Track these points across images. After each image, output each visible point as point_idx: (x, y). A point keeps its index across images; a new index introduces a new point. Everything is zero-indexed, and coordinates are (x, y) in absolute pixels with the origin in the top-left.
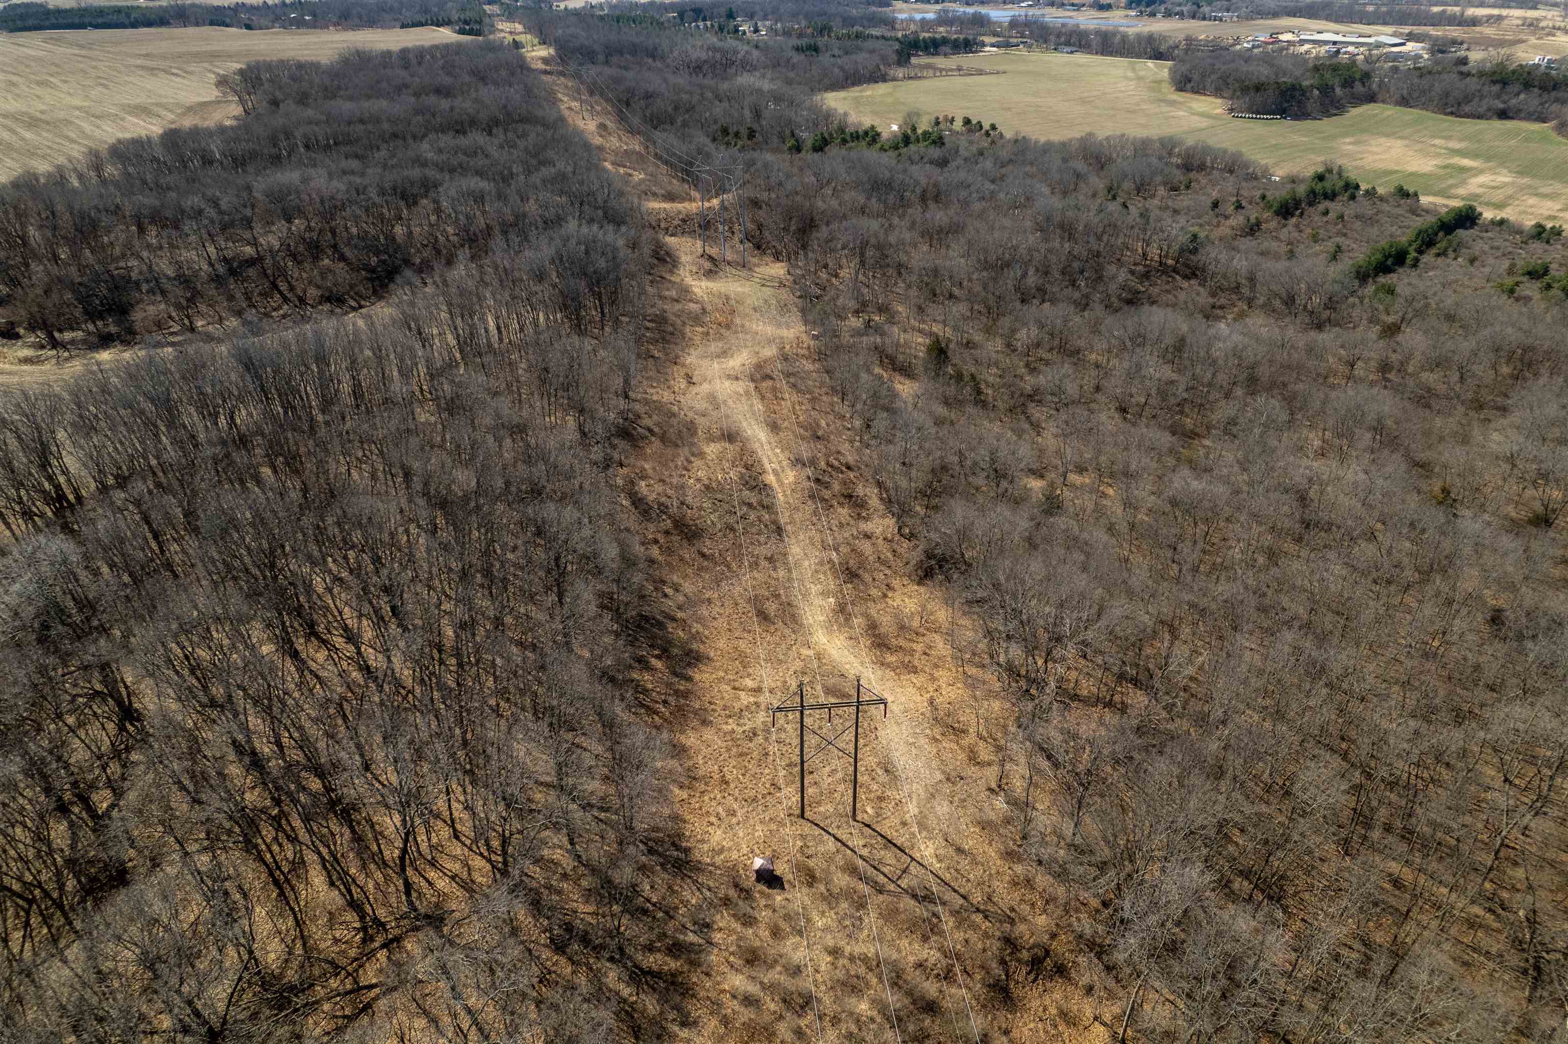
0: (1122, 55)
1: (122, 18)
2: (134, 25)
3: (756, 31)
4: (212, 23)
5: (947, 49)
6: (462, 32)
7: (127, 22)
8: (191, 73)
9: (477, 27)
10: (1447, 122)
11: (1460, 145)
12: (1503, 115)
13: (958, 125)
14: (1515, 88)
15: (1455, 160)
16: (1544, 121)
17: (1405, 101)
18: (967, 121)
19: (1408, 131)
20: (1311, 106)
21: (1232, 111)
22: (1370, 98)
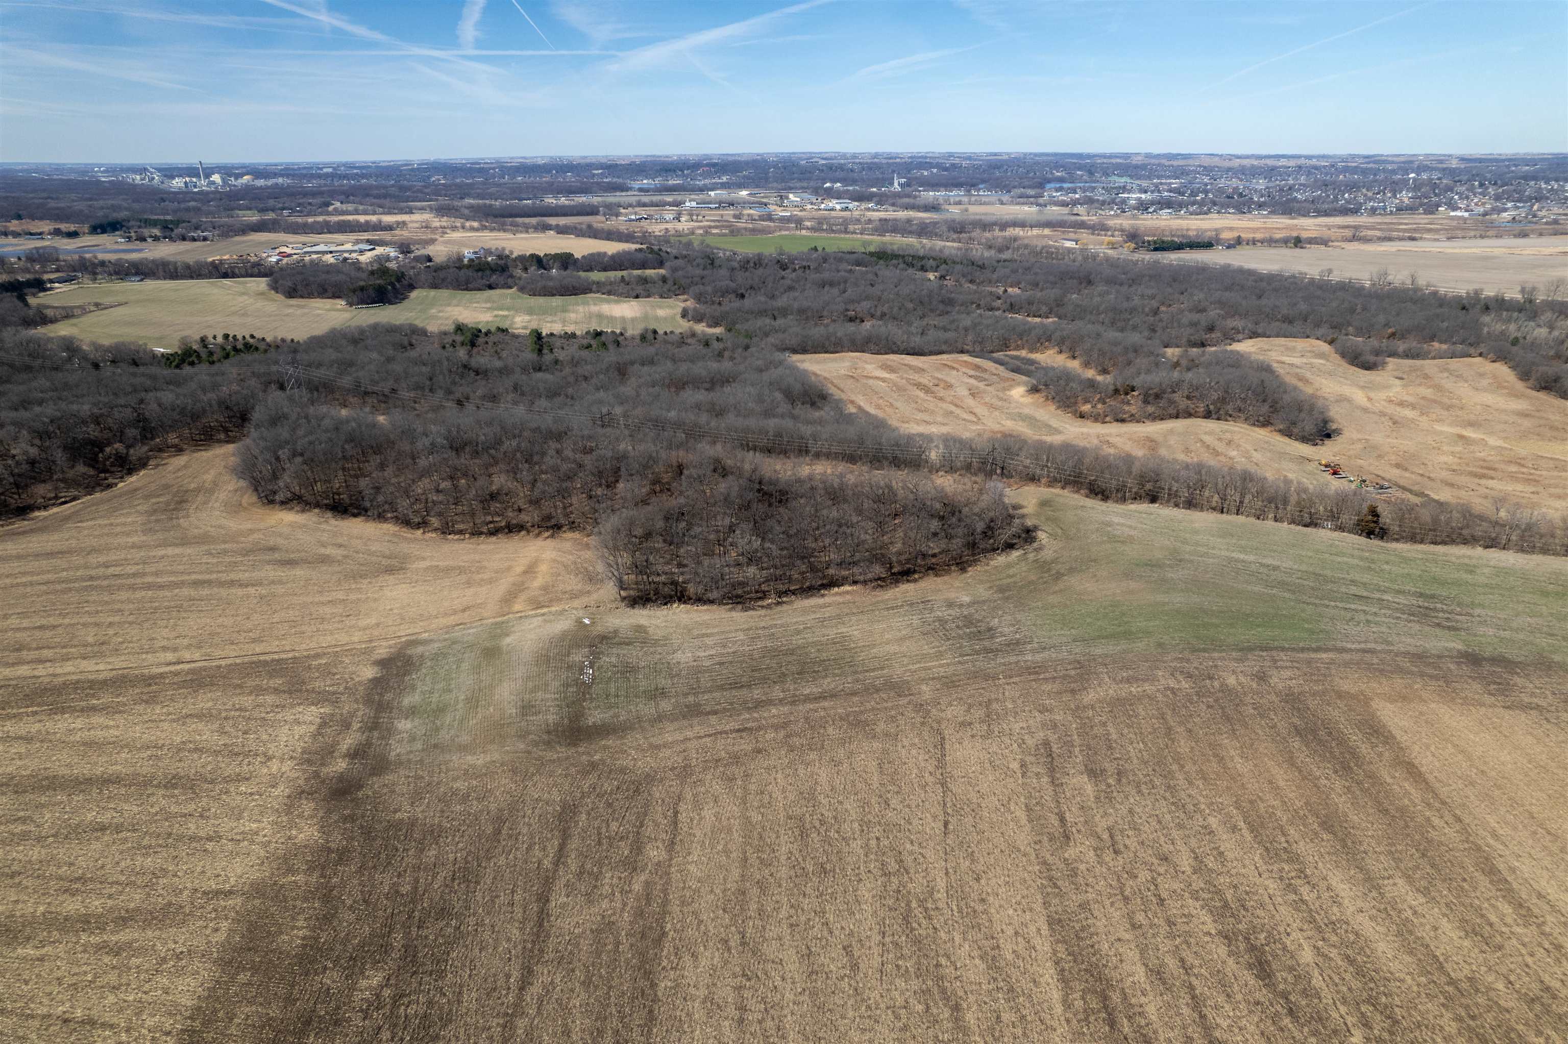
0: (192, 278)
10: (468, 295)
11: (488, 305)
12: (491, 287)
13: (220, 339)
14: (488, 272)
15: (496, 313)
16: (511, 287)
17: (435, 286)
18: (226, 336)
19: (455, 302)
20: (390, 295)
21: (351, 304)
22: (412, 287)
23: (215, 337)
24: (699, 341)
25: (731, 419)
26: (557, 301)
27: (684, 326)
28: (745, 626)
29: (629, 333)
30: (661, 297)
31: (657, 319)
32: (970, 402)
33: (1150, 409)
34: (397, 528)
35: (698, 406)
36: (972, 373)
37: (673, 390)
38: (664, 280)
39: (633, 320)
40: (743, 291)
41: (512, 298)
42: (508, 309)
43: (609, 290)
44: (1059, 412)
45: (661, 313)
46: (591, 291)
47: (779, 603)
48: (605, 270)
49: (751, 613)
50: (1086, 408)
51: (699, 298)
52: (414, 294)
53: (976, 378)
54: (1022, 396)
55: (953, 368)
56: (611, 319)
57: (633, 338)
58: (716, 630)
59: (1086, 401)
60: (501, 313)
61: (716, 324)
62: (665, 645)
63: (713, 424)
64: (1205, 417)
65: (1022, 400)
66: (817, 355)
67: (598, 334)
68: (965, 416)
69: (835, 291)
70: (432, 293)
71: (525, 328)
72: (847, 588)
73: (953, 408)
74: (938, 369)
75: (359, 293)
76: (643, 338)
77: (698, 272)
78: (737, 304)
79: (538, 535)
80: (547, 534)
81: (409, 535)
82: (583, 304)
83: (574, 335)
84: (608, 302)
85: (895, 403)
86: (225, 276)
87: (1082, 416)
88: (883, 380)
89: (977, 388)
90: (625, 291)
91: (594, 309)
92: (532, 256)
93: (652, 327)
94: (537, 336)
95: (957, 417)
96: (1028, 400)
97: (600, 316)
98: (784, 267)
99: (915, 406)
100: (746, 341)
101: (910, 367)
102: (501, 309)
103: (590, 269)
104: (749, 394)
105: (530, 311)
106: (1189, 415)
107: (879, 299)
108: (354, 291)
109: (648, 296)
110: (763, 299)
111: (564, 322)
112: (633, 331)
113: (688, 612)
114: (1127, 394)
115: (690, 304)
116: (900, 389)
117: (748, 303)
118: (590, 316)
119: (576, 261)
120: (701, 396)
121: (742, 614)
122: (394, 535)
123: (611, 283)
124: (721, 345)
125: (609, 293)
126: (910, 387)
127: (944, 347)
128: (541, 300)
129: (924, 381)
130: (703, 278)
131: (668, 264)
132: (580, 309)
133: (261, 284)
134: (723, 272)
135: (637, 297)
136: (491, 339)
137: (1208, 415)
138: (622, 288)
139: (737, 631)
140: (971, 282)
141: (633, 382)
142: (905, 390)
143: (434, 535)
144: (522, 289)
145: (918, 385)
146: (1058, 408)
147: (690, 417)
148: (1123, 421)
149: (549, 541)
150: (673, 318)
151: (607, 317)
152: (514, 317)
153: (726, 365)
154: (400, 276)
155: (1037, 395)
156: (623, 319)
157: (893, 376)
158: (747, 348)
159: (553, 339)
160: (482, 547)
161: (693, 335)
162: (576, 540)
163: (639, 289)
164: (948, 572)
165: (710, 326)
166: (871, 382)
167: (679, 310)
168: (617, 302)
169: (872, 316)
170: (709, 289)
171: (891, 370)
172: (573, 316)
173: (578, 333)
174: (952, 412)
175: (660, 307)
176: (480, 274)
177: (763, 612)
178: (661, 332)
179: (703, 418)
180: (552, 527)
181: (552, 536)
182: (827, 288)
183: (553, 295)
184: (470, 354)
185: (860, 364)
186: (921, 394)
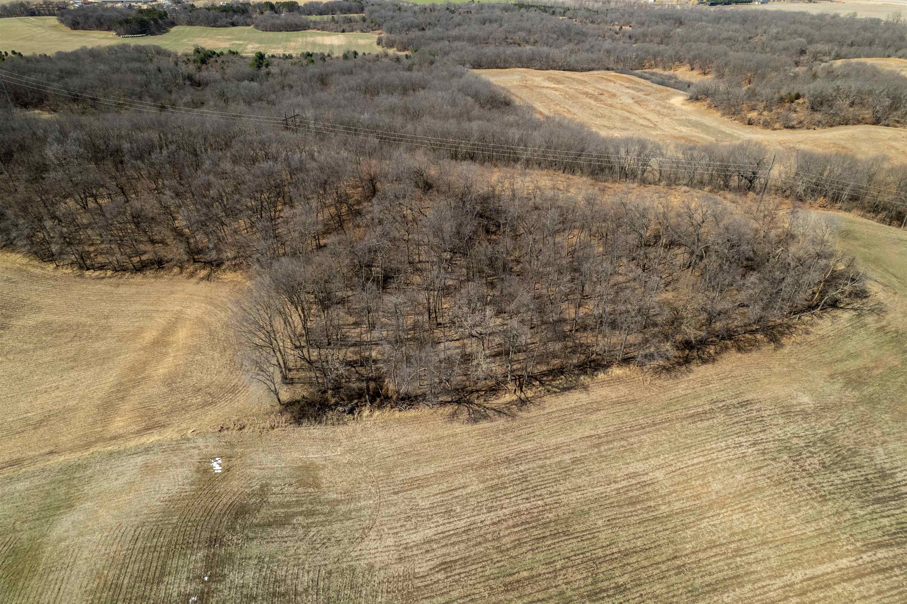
10: (215, 30)
11: (229, 37)
12: (233, 24)
14: (231, 13)
15: (234, 42)
16: (249, 25)
17: (190, 23)
19: (204, 34)
20: (153, 29)
21: (119, 34)
22: (173, 24)
24: (391, 60)
25: (428, 121)
26: (283, 35)
27: (379, 50)
28: (476, 458)
29: (335, 55)
30: (362, 31)
31: (358, 46)
32: (637, 108)
33: (818, 116)
34: (25, 261)
35: (392, 110)
36: (627, 84)
37: (368, 96)
38: (364, 20)
39: (339, 47)
40: (423, 26)
41: (249, 32)
42: (244, 40)
43: (323, 28)
44: (725, 119)
45: (361, 42)
46: (309, 28)
47: (523, 402)
48: (321, 14)
49: (484, 424)
50: (753, 115)
51: (390, 31)
52: (174, 29)
53: (633, 89)
54: (683, 104)
55: (610, 81)
56: (323, 46)
57: (338, 58)
58: (430, 470)
59: (753, 109)
60: (237, 42)
61: (405, 49)
62: (347, 516)
63: (409, 126)
64: (874, 124)
65: (685, 108)
66: (490, 70)
67: (309, 55)
68: (641, 121)
69: (495, 25)
70: (188, 28)
71: (252, 52)
72: (616, 371)
73: (628, 115)
74: (597, 81)
75: (127, 26)
76: (345, 57)
77: (390, 13)
78: (421, 33)
79: (192, 275)
80: (203, 273)
81: (38, 271)
82: (302, 36)
83: (290, 57)
84: (322, 35)
85: (571, 109)
86: (32, 14)
87: (750, 123)
88: (556, 89)
89: (639, 97)
90: (334, 27)
91: (310, 39)
92: (267, 3)
93: (353, 49)
94: (261, 56)
95: (634, 122)
96: (690, 107)
97: (314, 44)
98: (453, 12)
99: (589, 111)
100: (432, 57)
101: (574, 79)
102: (239, 40)
103: (310, 14)
104: (443, 98)
105: (260, 42)
106: (858, 121)
107: (530, 31)
108: (121, 23)
109: (352, 31)
110: (440, 30)
111: (285, 48)
112: (338, 54)
113: (385, 426)
114: (792, 102)
115: (384, 35)
116: (571, 97)
117: (428, 33)
118: (307, 44)
119: (299, 7)
120: (395, 100)
121: (469, 427)
122: (19, 270)
123: (325, 23)
124: (410, 62)
125: (323, 29)
126: (581, 96)
127: (593, 65)
128: (271, 34)
129: (590, 90)
130: (392, 18)
131: (366, 9)
132: (300, 40)
133: (53, 20)
134: (409, 13)
135: (343, 31)
136: (222, 58)
137: (877, 122)
138: (332, 26)
139: (465, 469)
140: (592, 22)
141: (333, 89)
142: (577, 98)
143: (69, 271)
144: (257, 27)
145: (586, 94)
146: (723, 115)
147: (385, 119)
148: (793, 127)
149: (203, 284)
150: (371, 45)
151: (320, 45)
152: (247, 45)
153: (416, 75)
154: (163, 15)
155: (698, 104)
156: (332, 46)
157: (561, 86)
158: (432, 63)
159: (273, 59)
160: (122, 290)
161: (386, 55)
162: (236, 284)
163: (345, 26)
164: (754, 345)
165: (400, 50)
166: (545, 91)
167: (376, 40)
168: (328, 35)
169: (527, 42)
170: (398, 24)
171: (559, 82)
172: (293, 44)
173: (294, 56)
174: (628, 118)
175: (361, 38)
176: (224, 14)
177: (501, 422)
178: (360, 54)
179: (399, 121)
180: (210, 263)
181: (208, 278)
182: (487, 24)
183: (281, 31)
184: (199, 69)
185: (529, 77)
186: (592, 102)
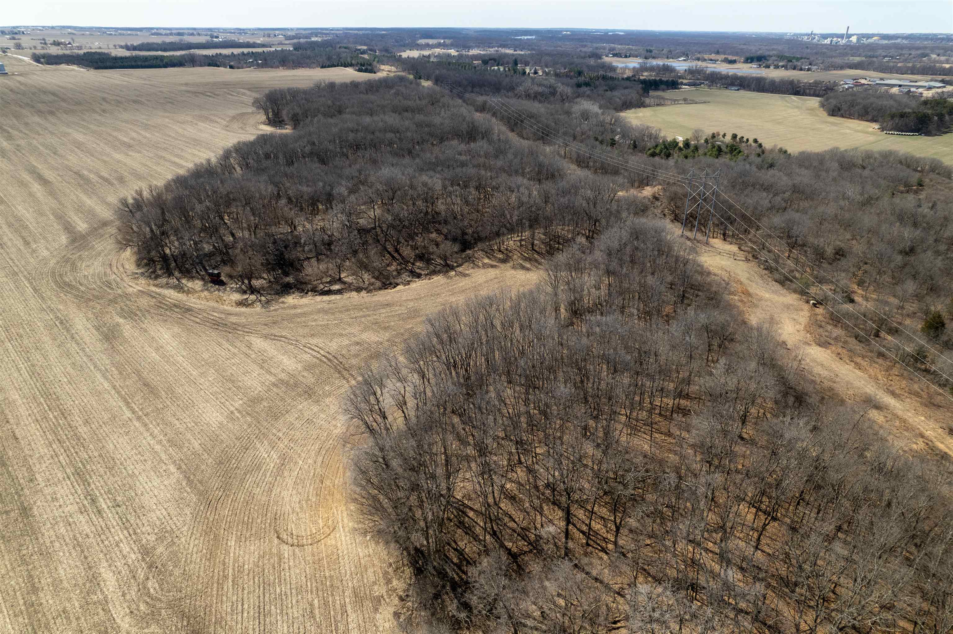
0: (772, 92)
1: (159, 62)
2: (166, 66)
3: (536, 73)
4: (209, 65)
5: (663, 86)
6: (360, 70)
7: (161, 64)
8: (218, 95)
9: (369, 68)
13: (728, 139)
18: (734, 136)
20: (932, 127)
21: (882, 129)
23: (724, 136)
75: (897, 120)
86: (797, 93)
108: (893, 117)
133: (814, 102)
